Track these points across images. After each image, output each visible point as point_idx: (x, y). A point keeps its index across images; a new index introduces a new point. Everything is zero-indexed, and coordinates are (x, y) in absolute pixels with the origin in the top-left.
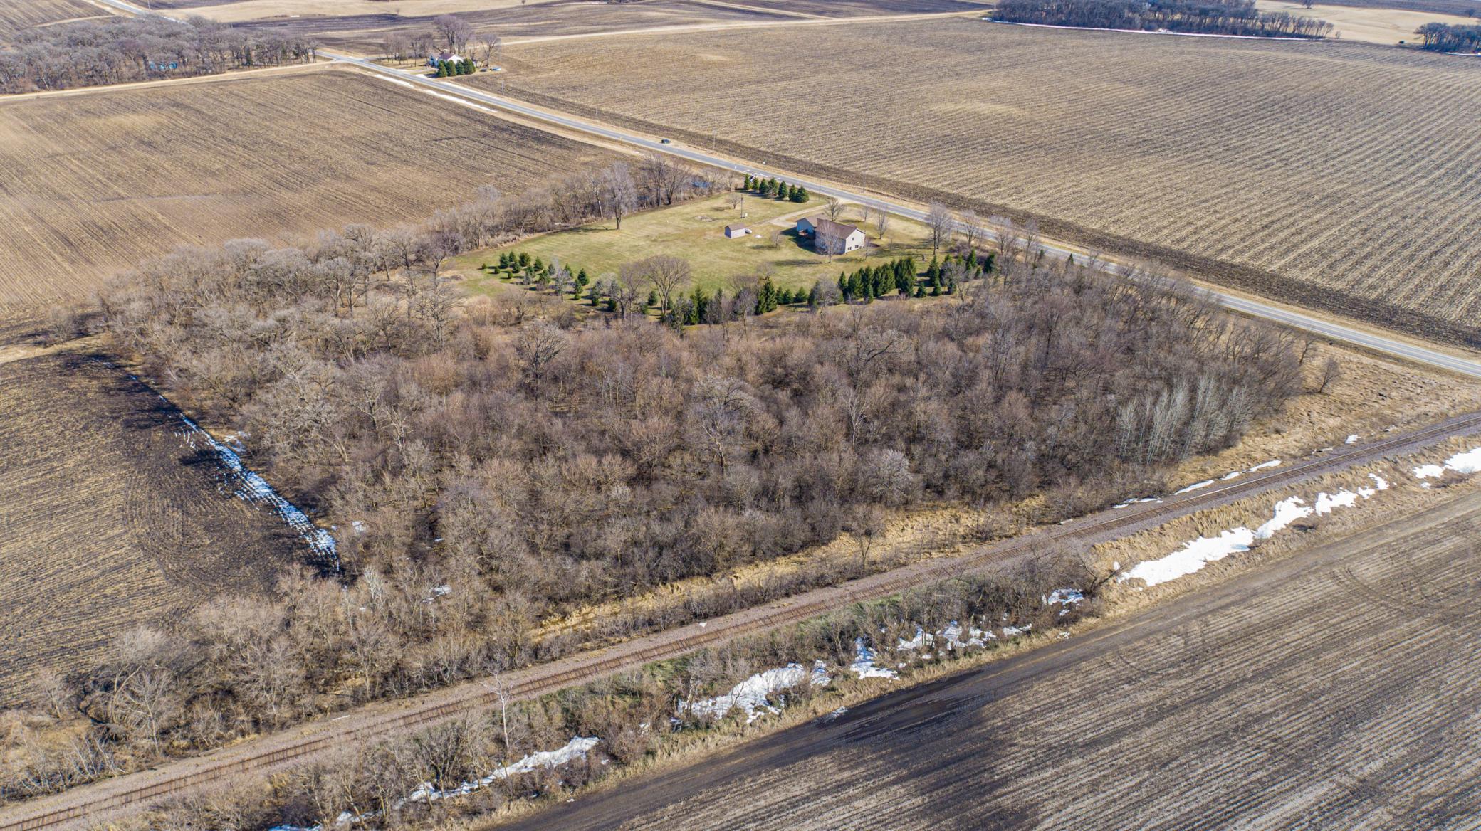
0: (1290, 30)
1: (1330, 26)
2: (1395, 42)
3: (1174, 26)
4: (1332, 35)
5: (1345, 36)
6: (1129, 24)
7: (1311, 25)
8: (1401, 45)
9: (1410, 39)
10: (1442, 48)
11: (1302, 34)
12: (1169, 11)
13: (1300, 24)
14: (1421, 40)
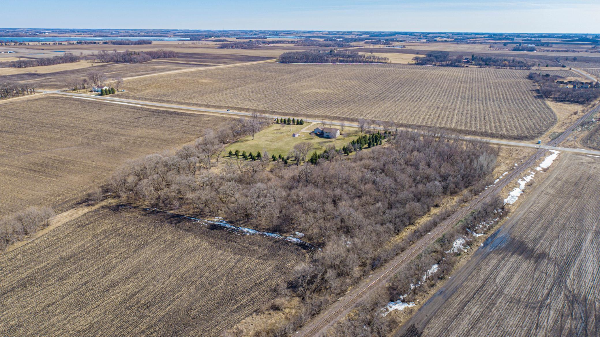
0: (376, 61)
1: (388, 59)
2: (407, 63)
3: (341, 61)
4: (389, 62)
5: (393, 62)
6: (327, 61)
7: (382, 59)
8: (409, 64)
9: (411, 62)
10: (421, 64)
11: (380, 62)
12: (338, 56)
13: (378, 59)
14: (414, 62)
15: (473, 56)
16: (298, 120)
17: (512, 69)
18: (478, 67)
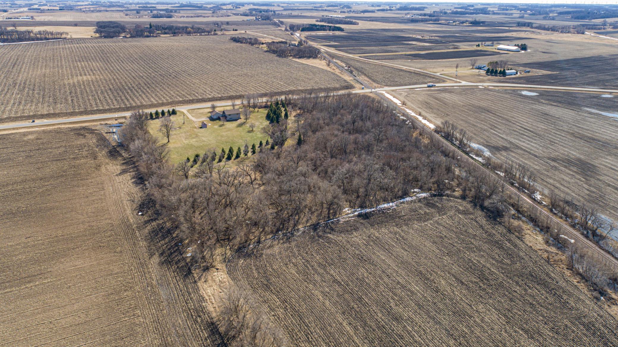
0: (51, 37)
1: (67, 34)
7: (58, 34)
9: (94, 35)
13: (52, 34)
14: (97, 35)
15: (150, 25)
16: (169, 111)
17: (202, 35)
18: (171, 36)
